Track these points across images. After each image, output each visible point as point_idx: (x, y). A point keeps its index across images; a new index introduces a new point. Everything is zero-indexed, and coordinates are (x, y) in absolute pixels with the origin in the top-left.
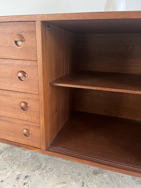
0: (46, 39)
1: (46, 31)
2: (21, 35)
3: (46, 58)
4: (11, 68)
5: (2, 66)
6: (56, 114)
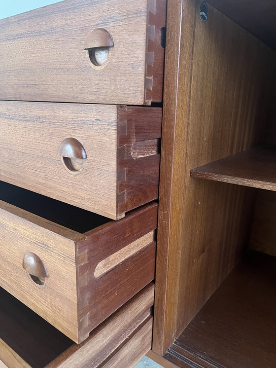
0: (194, 43)
1: (195, 18)
2: (106, 31)
3: (190, 97)
4: (48, 130)
5: (28, 124)
6: (201, 257)
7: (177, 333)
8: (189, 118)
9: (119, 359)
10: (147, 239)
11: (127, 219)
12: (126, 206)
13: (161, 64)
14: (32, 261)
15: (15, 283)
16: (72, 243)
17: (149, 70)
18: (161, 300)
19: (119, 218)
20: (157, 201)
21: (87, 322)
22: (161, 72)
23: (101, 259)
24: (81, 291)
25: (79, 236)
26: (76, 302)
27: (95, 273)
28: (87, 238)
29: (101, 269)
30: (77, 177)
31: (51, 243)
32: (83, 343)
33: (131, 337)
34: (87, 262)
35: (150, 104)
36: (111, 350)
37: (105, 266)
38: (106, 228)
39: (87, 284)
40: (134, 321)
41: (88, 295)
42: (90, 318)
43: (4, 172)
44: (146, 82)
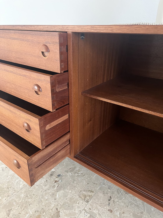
1: (79, 40)
2: (46, 46)
3: (78, 68)
4: (29, 80)
5: (21, 77)
6: (90, 123)
7: (80, 150)
8: (79, 75)
9: (57, 156)
10: (66, 117)
11: (57, 111)
12: (56, 107)
13: (67, 58)
14: (26, 125)
15: (21, 132)
16: (38, 120)
17: (61, 61)
18: (72, 138)
19: (53, 111)
20: (69, 104)
21: (44, 143)
22: (67, 60)
23: (48, 124)
24: (41, 134)
25: (40, 117)
26: (40, 137)
27: (46, 129)
28: (43, 118)
29: (48, 127)
30: (39, 97)
31: (32, 120)
32: (43, 149)
33: (61, 150)
34: (43, 125)
35: (63, 72)
36: (54, 153)
37: (49, 126)
38: (49, 114)
39: (43, 132)
40: (62, 144)
41: (44, 135)
42: (45, 142)
43: (13, 92)
44: (61, 65)
